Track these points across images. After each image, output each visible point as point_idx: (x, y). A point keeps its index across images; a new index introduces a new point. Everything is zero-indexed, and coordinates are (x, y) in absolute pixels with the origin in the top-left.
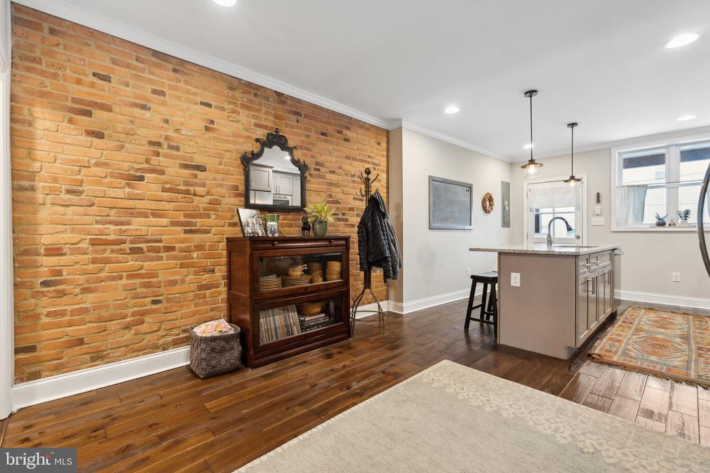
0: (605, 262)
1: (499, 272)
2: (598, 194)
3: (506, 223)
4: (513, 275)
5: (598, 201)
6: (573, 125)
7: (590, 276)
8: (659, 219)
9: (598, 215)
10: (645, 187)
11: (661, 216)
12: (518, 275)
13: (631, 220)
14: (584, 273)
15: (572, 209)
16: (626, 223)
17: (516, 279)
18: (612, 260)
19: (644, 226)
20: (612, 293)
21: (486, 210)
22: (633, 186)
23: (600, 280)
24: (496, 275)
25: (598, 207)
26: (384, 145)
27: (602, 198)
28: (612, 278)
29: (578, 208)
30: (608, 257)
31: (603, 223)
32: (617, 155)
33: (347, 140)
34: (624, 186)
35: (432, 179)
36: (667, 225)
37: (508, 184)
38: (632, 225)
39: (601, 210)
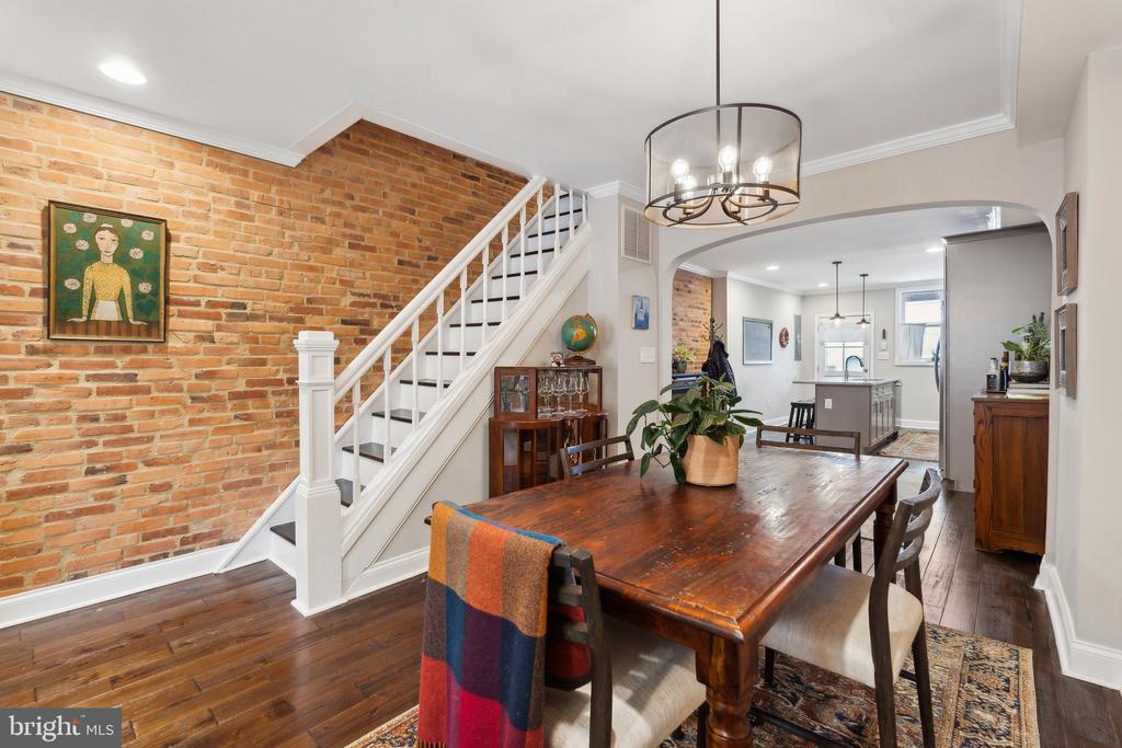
0: (888, 392)
1: (816, 398)
2: (884, 330)
3: (798, 357)
4: (827, 400)
5: (884, 337)
6: (864, 275)
7: (878, 401)
9: (883, 350)
10: (924, 325)
12: (830, 400)
13: (911, 355)
14: (875, 399)
15: (861, 344)
16: (907, 357)
17: (828, 404)
18: (894, 391)
19: (923, 362)
20: (894, 422)
21: (783, 346)
22: (914, 325)
23: (885, 404)
24: (814, 401)
25: (884, 343)
26: (710, 291)
27: (888, 335)
28: (894, 406)
29: (866, 343)
30: (890, 388)
31: (888, 358)
32: (900, 296)
33: (689, 292)
34: (906, 324)
35: (745, 320)
37: (800, 317)
38: (912, 360)
39: (886, 345)
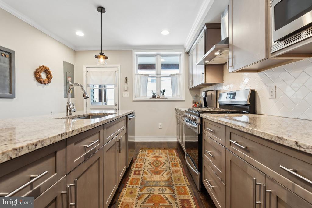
2: (126, 77)
5: (126, 82)
8: (154, 94)
9: (126, 91)
10: (148, 76)
11: (154, 92)
13: (141, 94)
15: (113, 86)
16: (139, 96)
19: (147, 98)
22: (143, 74)
25: (126, 86)
27: (128, 81)
29: (116, 86)
31: (128, 96)
34: (138, 74)
36: (157, 97)
37: (73, 66)
38: (142, 98)
39: (128, 88)
